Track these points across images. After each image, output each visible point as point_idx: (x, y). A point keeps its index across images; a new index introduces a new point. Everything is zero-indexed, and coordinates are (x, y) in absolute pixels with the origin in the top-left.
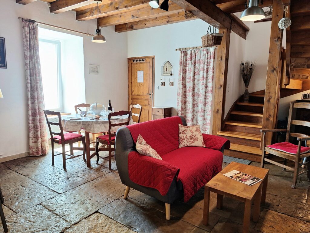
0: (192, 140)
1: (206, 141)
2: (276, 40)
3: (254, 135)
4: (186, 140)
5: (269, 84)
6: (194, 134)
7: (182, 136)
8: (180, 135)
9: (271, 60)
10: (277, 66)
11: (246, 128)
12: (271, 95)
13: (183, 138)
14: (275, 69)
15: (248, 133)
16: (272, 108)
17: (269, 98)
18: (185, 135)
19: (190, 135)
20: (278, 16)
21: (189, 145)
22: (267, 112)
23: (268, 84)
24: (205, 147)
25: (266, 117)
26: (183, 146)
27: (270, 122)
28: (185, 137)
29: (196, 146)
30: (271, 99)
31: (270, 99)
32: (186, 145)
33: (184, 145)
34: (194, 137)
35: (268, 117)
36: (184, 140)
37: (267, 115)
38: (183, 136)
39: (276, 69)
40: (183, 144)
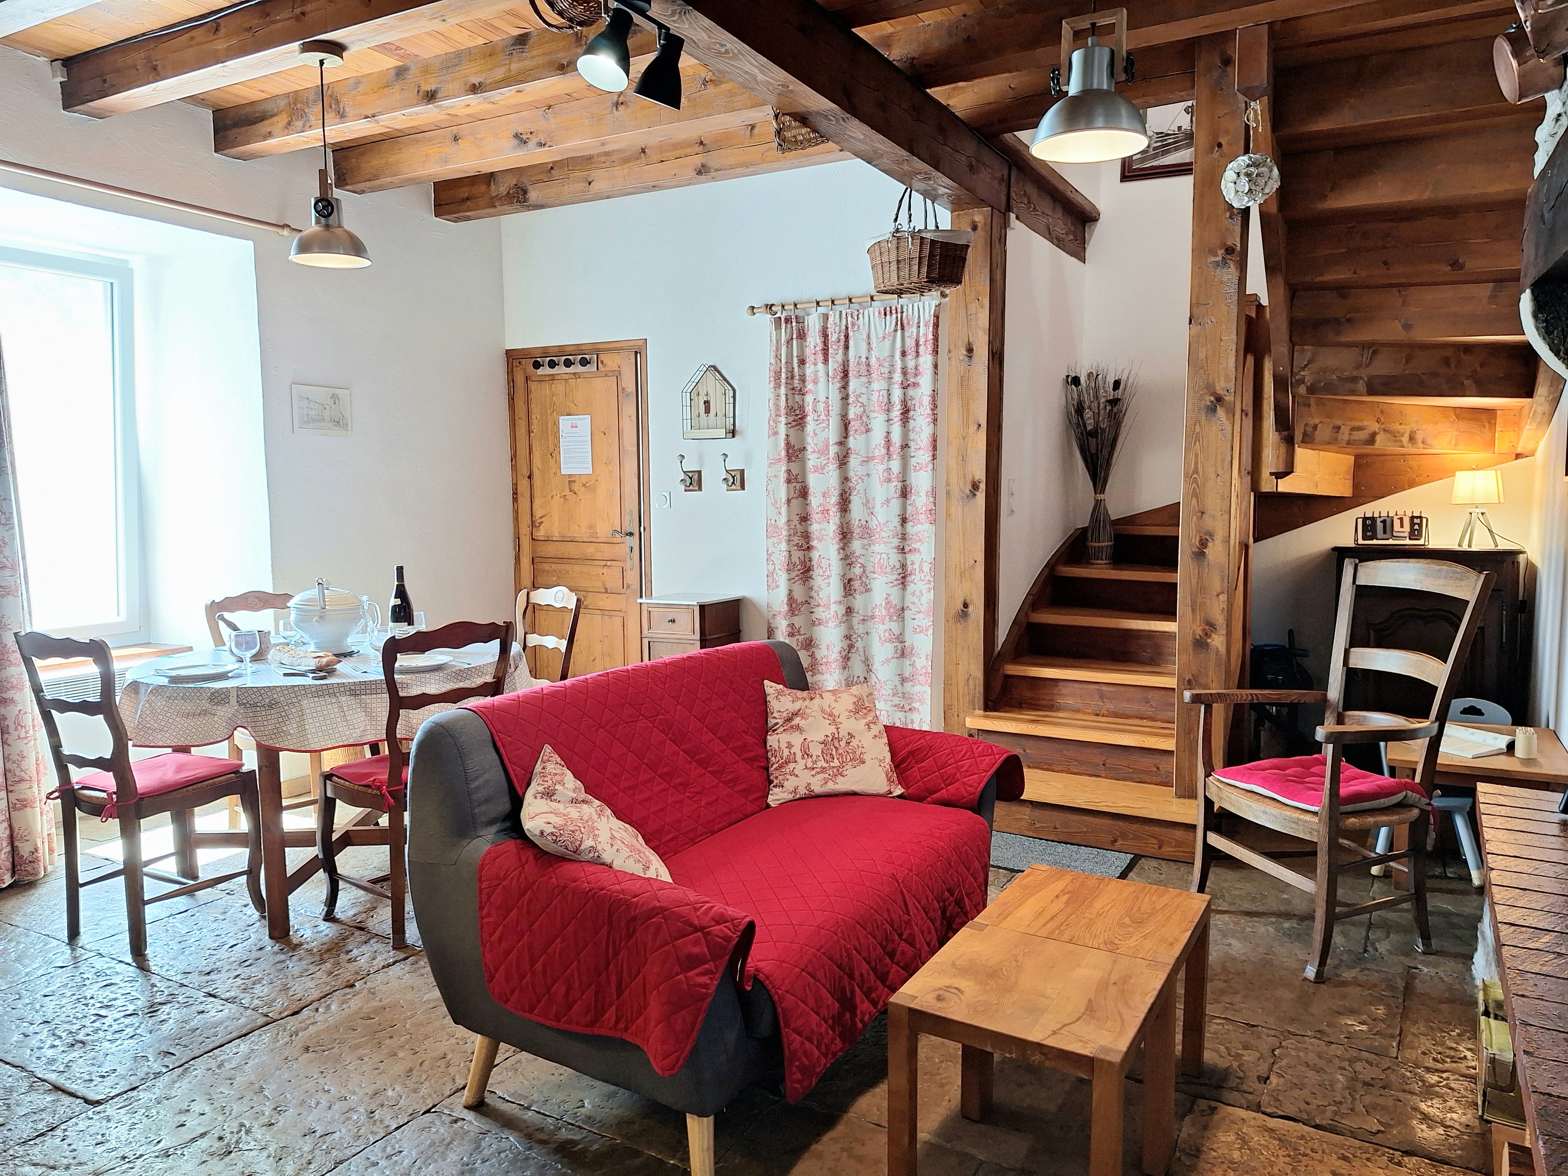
0: (836, 763)
1: (903, 761)
2: (1219, 258)
3: (1145, 722)
4: (801, 763)
5: (1196, 471)
6: (843, 733)
7: (783, 745)
8: (772, 740)
9: (1202, 355)
10: (1231, 386)
11: (1104, 688)
12: (1208, 523)
13: (786, 752)
14: (1219, 399)
15: (1116, 715)
16: (1219, 591)
17: (1201, 540)
18: (796, 739)
19: (822, 739)
20: (1220, 145)
21: (818, 789)
22: (1193, 611)
23: (1191, 472)
24: (900, 797)
25: (1194, 634)
26: (790, 797)
27: (1213, 656)
28: (796, 749)
29: (855, 794)
30: (1210, 544)
31: (1203, 543)
32: (802, 792)
33: (795, 791)
34: (843, 743)
35: (1199, 631)
36: (792, 766)
37: (1194, 620)
38: (790, 746)
39: (1227, 398)
40: (786, 784)
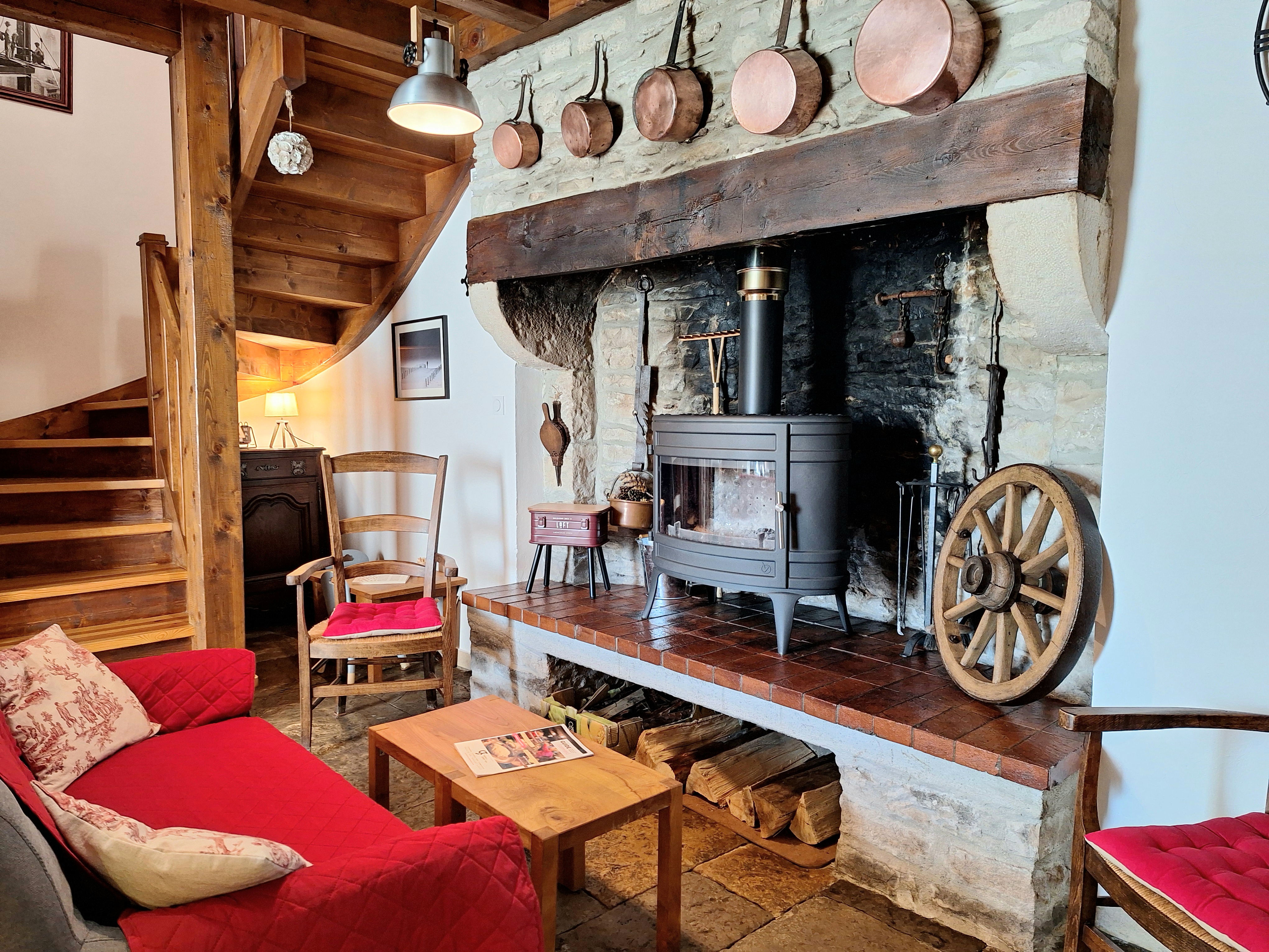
0: (100, 720)
1: (148, 695)
2: (215, 205)
4: (71, 732)
5: (208, 386)
6: (87, 685)
7: (40, 719)
8: (18, 719)
9: (206, 286)
10: (232, 314)
12: (221, 432)
13: (48, 727)
14: (223, 325)
15: (96, 622)
16: (234, 488)
17: (216, 446)
18: (47, 706)
19: (73, 697)
20: (208, 108)
21: (98, 755)
22: (214, 508)
23: (203, 386)
24: (160, 733)
25: (215, 528)
26: (74, 776)
27: (232, 545)
28: (57, 718)
29: (127, 746)
30: (224, 449)
31: (218, 449)
32: (85, 764)
33: (78, 768)
34: (92, 695)
35: (219, 525)
36: (62, 739)
37: (215, 517)
38: (48, 717)
39: (229, 325)
40: (65, 763)
